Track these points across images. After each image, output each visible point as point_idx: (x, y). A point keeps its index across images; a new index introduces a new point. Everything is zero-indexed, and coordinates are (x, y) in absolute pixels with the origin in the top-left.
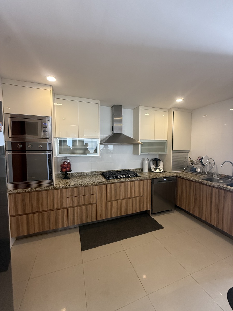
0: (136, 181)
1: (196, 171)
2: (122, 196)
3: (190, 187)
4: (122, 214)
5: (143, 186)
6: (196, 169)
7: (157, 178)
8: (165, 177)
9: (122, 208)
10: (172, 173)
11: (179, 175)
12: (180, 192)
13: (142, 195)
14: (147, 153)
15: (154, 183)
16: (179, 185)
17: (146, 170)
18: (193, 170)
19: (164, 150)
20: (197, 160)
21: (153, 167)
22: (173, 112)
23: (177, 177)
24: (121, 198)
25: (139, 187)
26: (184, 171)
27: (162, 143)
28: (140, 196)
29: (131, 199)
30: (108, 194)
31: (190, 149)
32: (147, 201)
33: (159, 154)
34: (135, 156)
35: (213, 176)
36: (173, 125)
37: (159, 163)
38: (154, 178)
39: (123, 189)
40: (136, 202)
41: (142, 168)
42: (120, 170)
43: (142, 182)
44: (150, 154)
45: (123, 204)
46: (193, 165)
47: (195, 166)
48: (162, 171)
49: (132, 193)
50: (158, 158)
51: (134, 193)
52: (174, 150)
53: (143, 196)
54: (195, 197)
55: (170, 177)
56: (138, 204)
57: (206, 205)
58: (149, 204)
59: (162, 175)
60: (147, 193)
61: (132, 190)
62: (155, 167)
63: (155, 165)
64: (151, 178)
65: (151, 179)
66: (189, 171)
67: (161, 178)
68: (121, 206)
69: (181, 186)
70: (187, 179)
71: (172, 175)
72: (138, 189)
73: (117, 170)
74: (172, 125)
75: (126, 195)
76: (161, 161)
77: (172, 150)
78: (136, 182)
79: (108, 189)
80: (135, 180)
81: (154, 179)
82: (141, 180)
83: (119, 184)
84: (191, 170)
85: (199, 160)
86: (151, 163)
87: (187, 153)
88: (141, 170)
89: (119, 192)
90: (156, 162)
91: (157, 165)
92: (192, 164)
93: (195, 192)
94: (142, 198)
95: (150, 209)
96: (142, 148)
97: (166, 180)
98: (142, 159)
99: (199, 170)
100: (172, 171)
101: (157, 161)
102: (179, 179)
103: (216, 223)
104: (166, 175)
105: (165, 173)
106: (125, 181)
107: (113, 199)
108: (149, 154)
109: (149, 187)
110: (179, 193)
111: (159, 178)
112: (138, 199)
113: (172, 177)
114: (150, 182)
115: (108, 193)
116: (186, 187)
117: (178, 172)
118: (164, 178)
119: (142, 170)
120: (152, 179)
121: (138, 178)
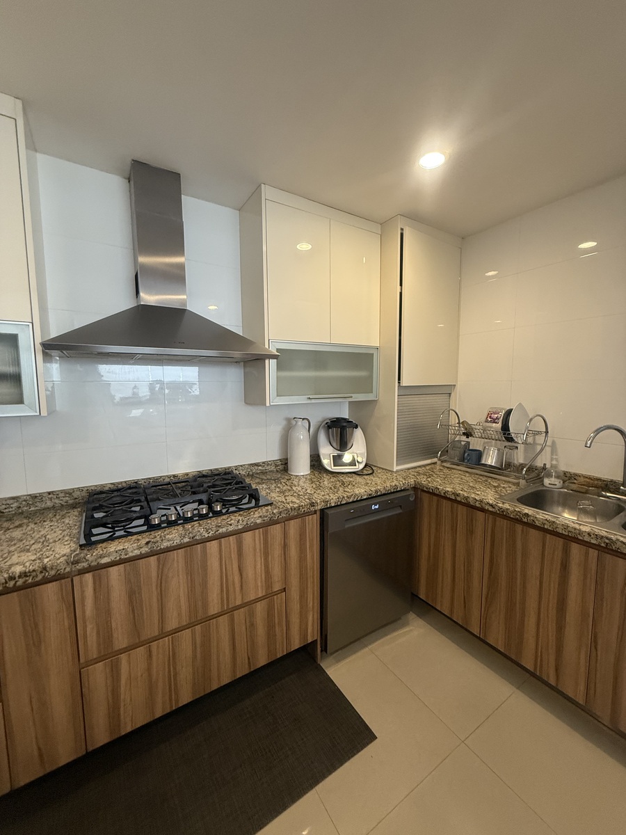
0: (247, 529)
1: (483, 462)
2: (175, 614)
3: (470, 532)
4: (177, 701)
5: (285, 546)
6: (479, 455)
7: (344, 502)
8: (374, 495)
9: (175, 675)
10: (397, 471)
11: (423, 480)
12: (429, 545)
13: (277, 587)
14: (302, 400)
15: (332, 528)
16: (425, 520)
17: (301, 467)
18: (472, 459)
19: (366, 384)
20: (487, 421)
21: (327, 453)
22: (402, 235)
23: (417, 489)
24: (172, 624)
25: (266, 554)
26: (439, 462)
27: (361, 359)
28: (269, 596)
29: (224, 620)
30: (85, 627)
31: (456, 381)
32: (301, 607)
33: (351, 400)
34: (255, 413)
35: (547, 481)
36: (401, 285)
37: (352, 434)
38: (331, 507)
39: (178, 583)
41: (287, 459)
42: (187, 474)
43: (276, 530)
44: (313, 401)
45: (186, 652)
46: (470, 439)
47: (475, 443)
48: (361, 466)
49: (231, 589)
50: (347, 416)
51: (238, 589)
52: (405, 383)
53: (284, 590)
54: (490, 574)
55: (394, 492)
56: (261, 630)
57: (539, 609)
58: (313, 618)
59: (361, 489)
60: (301, 574)
61: (230, 579)
62: (336, 453)
63: (334, 445)
64: (319, 507)
65: (318, 513)
66: (456, 460)
67: (361, 500)
68: (175, 663)
69: (433, 526)
70: (459, 499)
71: (399, 483)
72: (259, 566)
73: (174, 476)
74: (399, 287)
75: (200, 603)
76: (356, 427)
77: (399, 386)
78: (247, 537)
79: (83, 599)
80: (240, 527)
81: (329, 512)
82: (272, 522)
83: (153, 560)
84: (463, 459)
85: (494, 421)
86: (322, 438)
87: (446, 397)
88: (281, 467)
89: (155, 600)
90: (340, 430)
91: (343, 445)
92: (468, 435)
93: (492, 552)
94: (279, 599)
95: (317, 636)
96: (278, 378)
97: (377, 507)
98: (284, 423)
99: (491, 459)
100: (397, 465)
101: (343, 429)
102: (426, 497)
103: (582, 687)
104: (378, 484)
105: (371, 477)
106: (186, 540)
107: (121, 641)
108: (309, 401)
109: (311, 546)
110: (424, 550)
111: (353, 502)
112: (260, 608)
113: (401, 491)
114: (313, 522)
115: (84, 622)
116: (454, 530)
117: (420, 467)
118: (371, 498)
119: (284, 465)
120: (322, 511)
121: (256, 516)
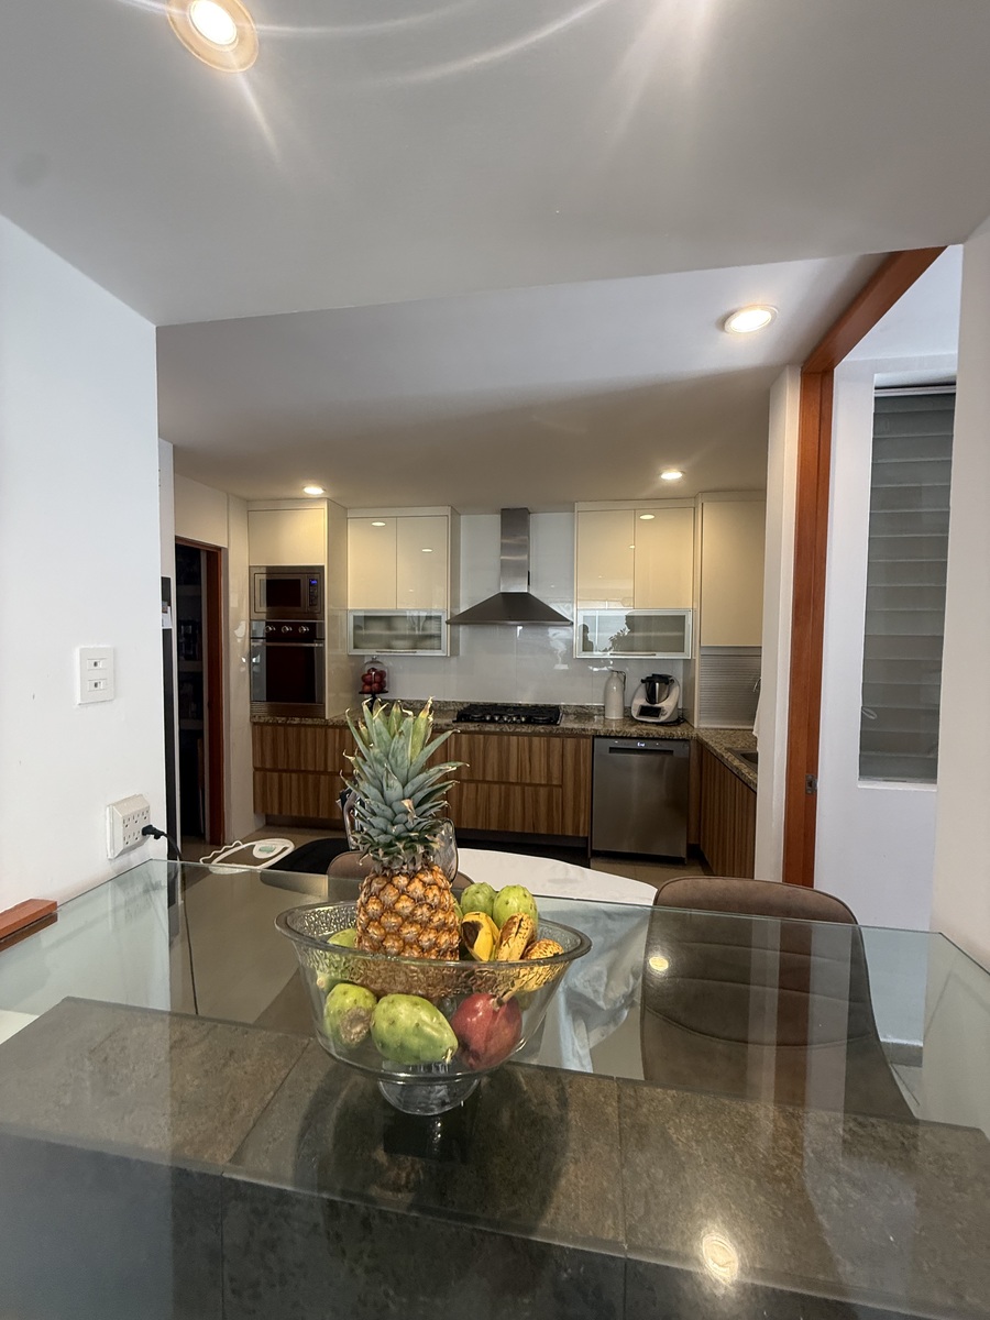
0: (535, 734)
2: (491, 773)
4: (489, 827)
5: (563, 756)
9: (489, 808)
10: (699, 728)
13: (556, 782)
17: (613, 713)
23: (696, 741)
24: (489, 778)
25: (548, 756)
29: (518, 788)
32: (575, 806)
39: (493, 755)
40: (536, 802)
43: (557, 740)
45: (495, 799)
49: (524, 770)
51: (528, 771)
52: (704, 644)
53: (561, 786)
56: (543, 809)
58: (584, 818)
61: (524, 765)
65: (591, 738)
68: (489, 802)
72: (543, 763)
73: (519, 704)
75: (504, 770)
77: (700, 647)
78: (536, 740)
83: (481, 736)
89: (481, 759)
94: (557, 792)
97: (643, 745)
100: (698, 722)
106: (499, 731)
112: (543, 792)
114: (587, 744)
